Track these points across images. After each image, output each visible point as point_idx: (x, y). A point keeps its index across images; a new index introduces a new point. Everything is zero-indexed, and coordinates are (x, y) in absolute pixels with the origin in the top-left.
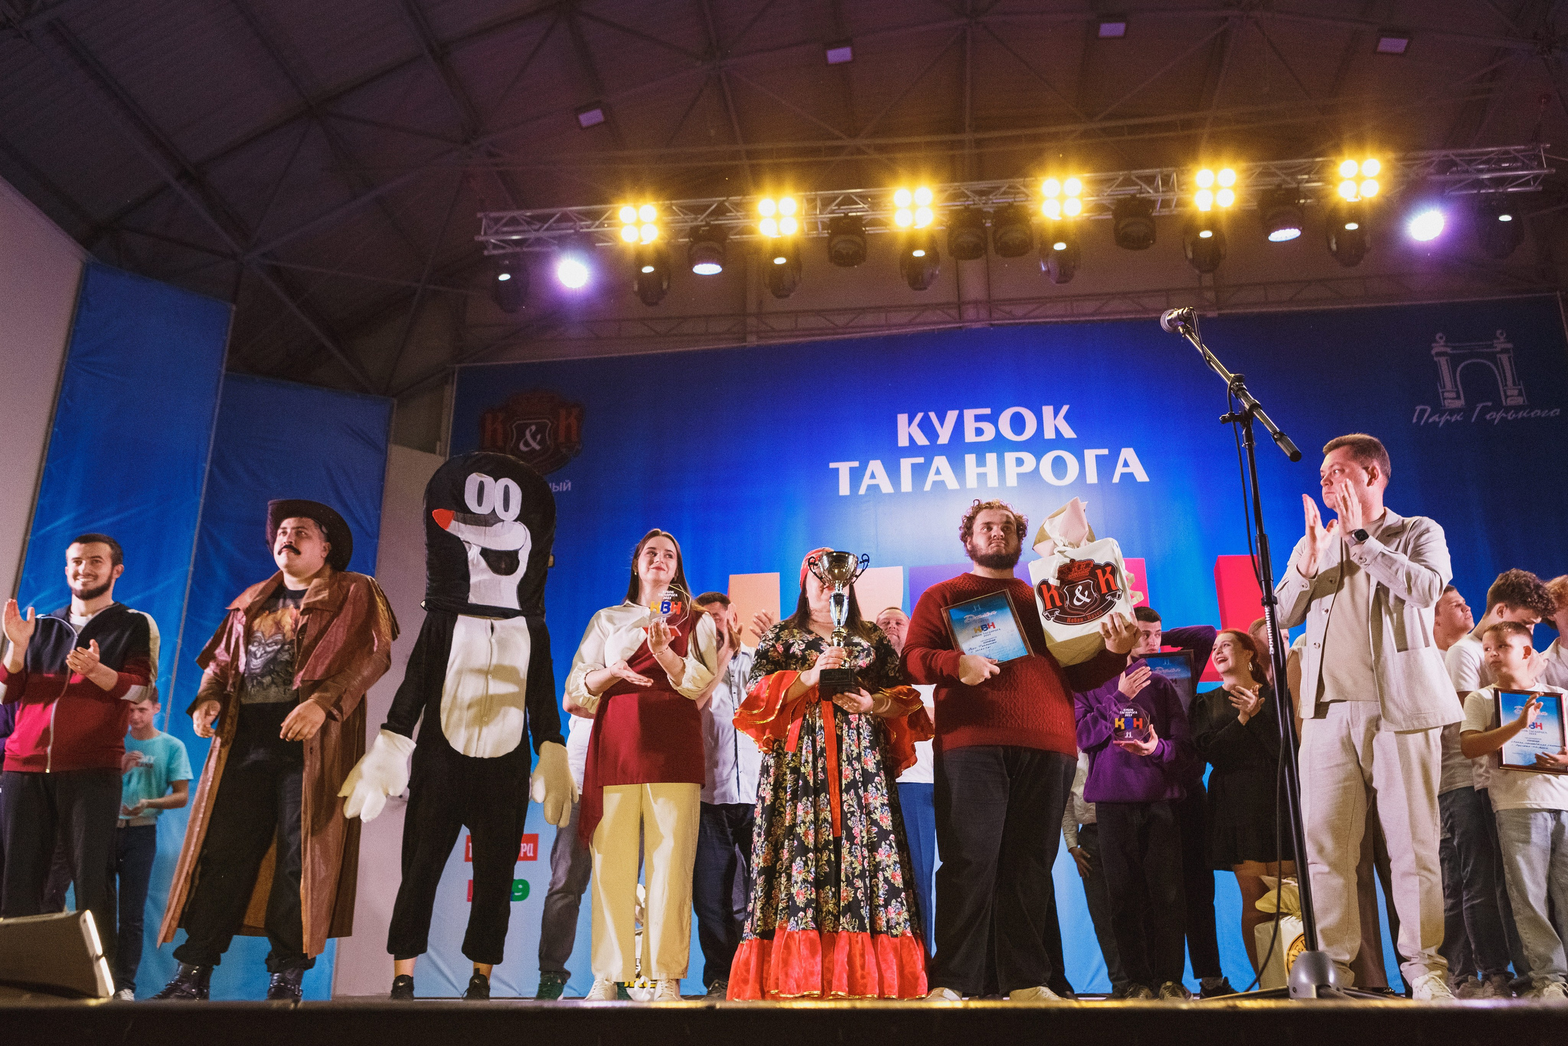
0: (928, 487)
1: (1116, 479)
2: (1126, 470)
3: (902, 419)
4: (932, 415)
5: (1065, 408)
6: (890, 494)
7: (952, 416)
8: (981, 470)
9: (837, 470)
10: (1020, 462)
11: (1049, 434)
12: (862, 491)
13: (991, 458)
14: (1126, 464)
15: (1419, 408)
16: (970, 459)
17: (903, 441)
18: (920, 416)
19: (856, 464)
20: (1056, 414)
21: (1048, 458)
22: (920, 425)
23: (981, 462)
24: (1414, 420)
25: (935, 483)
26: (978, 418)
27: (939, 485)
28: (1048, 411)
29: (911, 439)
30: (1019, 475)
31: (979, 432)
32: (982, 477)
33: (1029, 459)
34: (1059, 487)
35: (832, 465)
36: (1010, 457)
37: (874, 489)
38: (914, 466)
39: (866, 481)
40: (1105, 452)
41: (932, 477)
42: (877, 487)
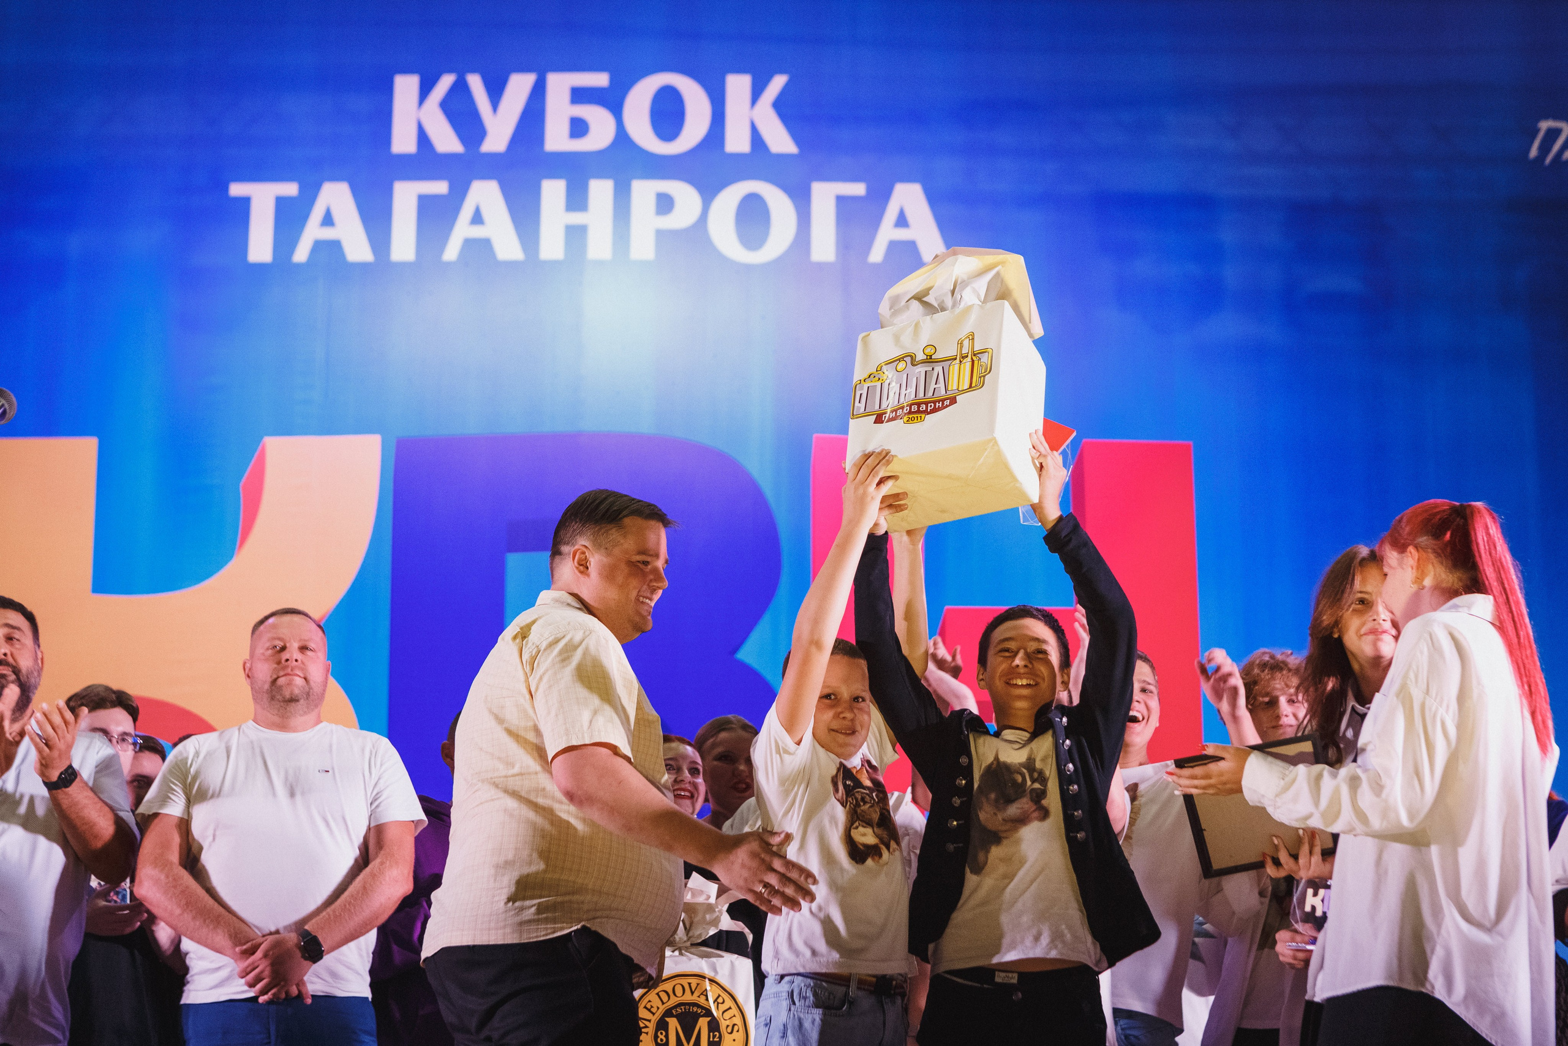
0: (451, 252)
1: (877, 254)
2: (902, 234)
3: (406, 86)
4: (475, 83)
5: (778, 82)
6: (363, 266)
7: (520, 85)
8: (576, 218)
9: (245, 202)
10: (665, 203)
11: (737, 141)
12: (301, 254)
13: (601, 190)
14: (902, 221)
15: (1544, 125)
16: (553, 191)
17: (403, 142)
18: (446, 82)
19: (291, 189)
20: (756, 93)
21: (730, 197)
22: (446, 105)
23: (577, 200)
24: (1534, 152)
25: (469, 243)
26: (579, 95)
27: (478, 249)
28: (738, 85)
29: (423, 138)
30: (661, 234)
31: (578, 128)
32: (576, 235)
33: (685, 195)
34: (748, 268)
35: (236, 189)
36: (644, 191)
37: (328, 251)
38: (425, 203)
39: (312, 232)
40: (858, 189)
41: (462, 230)
42: (335, 246)
